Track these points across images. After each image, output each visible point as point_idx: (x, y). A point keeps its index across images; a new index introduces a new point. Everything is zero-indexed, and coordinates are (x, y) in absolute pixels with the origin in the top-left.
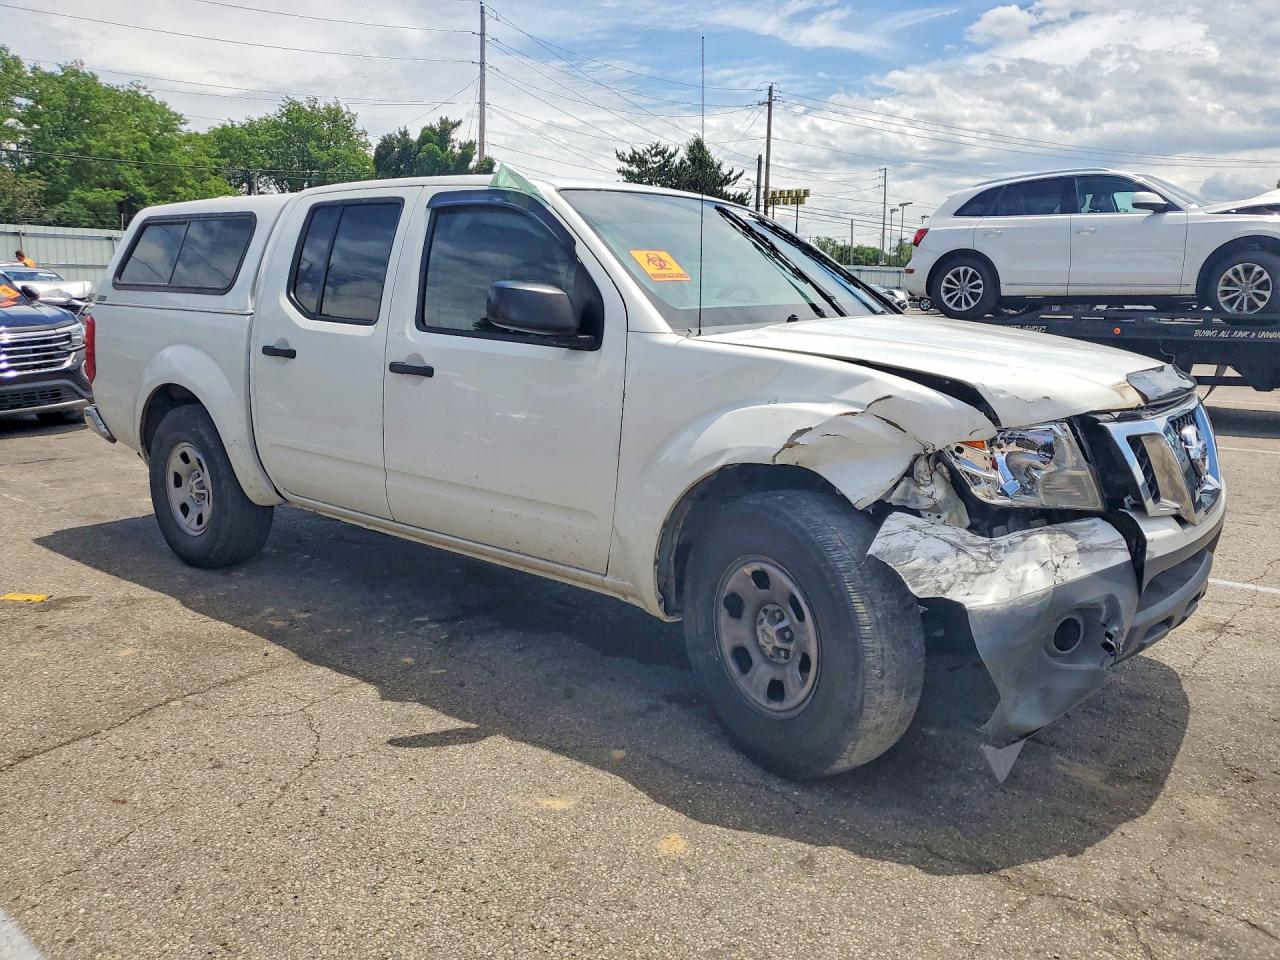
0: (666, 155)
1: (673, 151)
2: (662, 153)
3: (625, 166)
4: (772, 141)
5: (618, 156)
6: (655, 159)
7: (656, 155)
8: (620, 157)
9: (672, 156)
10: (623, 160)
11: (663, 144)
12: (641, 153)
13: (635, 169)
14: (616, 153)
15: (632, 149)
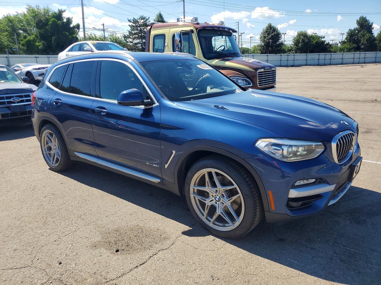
1: (147, 18)
3: (131, 24)
4: (185, 13)
5: (129, 20)
6: (143, 21)
8: (130, 21)
9: (147, 20)
10: (131, 22)
11: (144, 16)
12: (137, 19)
13: (134, 25)
14: (128, 20)
15: (134, 18)
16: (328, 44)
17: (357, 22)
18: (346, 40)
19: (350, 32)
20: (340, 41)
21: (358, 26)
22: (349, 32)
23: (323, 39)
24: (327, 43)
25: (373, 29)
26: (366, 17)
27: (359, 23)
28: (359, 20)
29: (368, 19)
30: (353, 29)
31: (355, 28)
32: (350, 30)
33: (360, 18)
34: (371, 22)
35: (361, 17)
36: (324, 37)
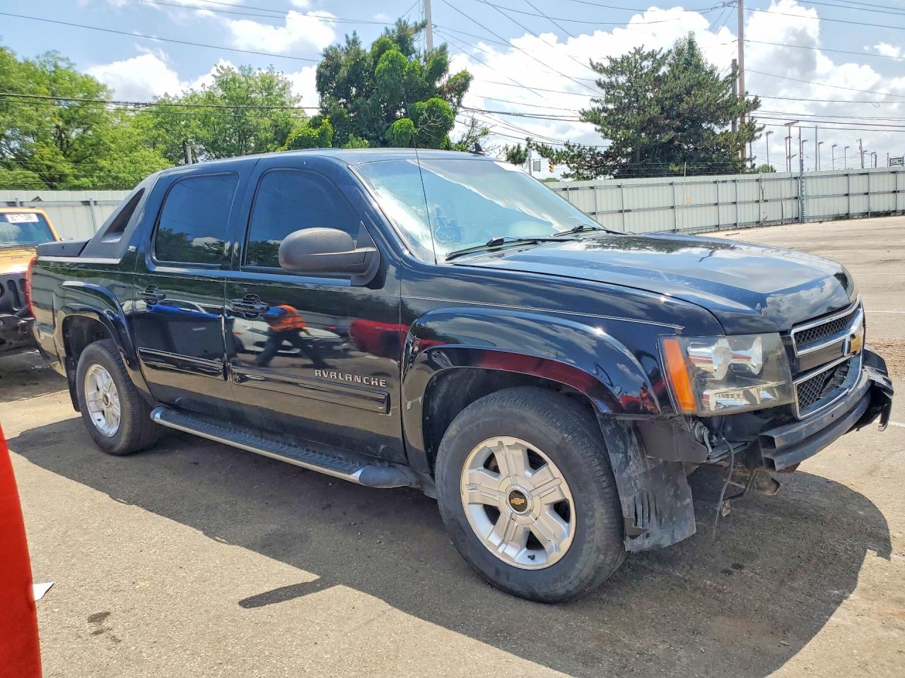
0: (658, 57)
1: (665, 51)
2: (652, 55)
3: (604, 78)
5: (594, 68)
6: (645, 63)
7: (646, 58)
8: (598, 68)
10: (601, 71)
11: (646, 50)
12: (622, 60)
13: (622, 79)
14: (591, 64)
15: (611, 60)
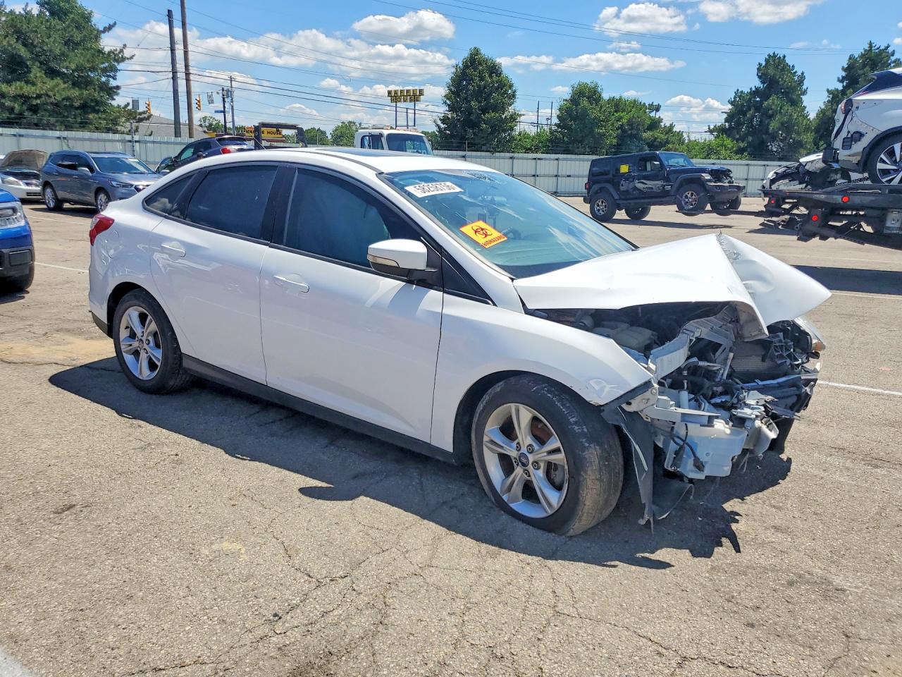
16: (670, 130)
17: (759, 69)
18: (727, 124)
19: (738, 99)
20: (712, 127)
21: (763, 82)
22: (735, 98)
23: (653, 114)
24: (668, 125)
25: (804, 93)
26: (784, 57)
27: (763, 74)
28: (764, 64)
29: (789, 61)
30: (746, 90)
31: (754, 89)
32: (739, 94)
33: (767, 61)
34: (799, 73)
35: (769, 56)
36: (657, 109)
